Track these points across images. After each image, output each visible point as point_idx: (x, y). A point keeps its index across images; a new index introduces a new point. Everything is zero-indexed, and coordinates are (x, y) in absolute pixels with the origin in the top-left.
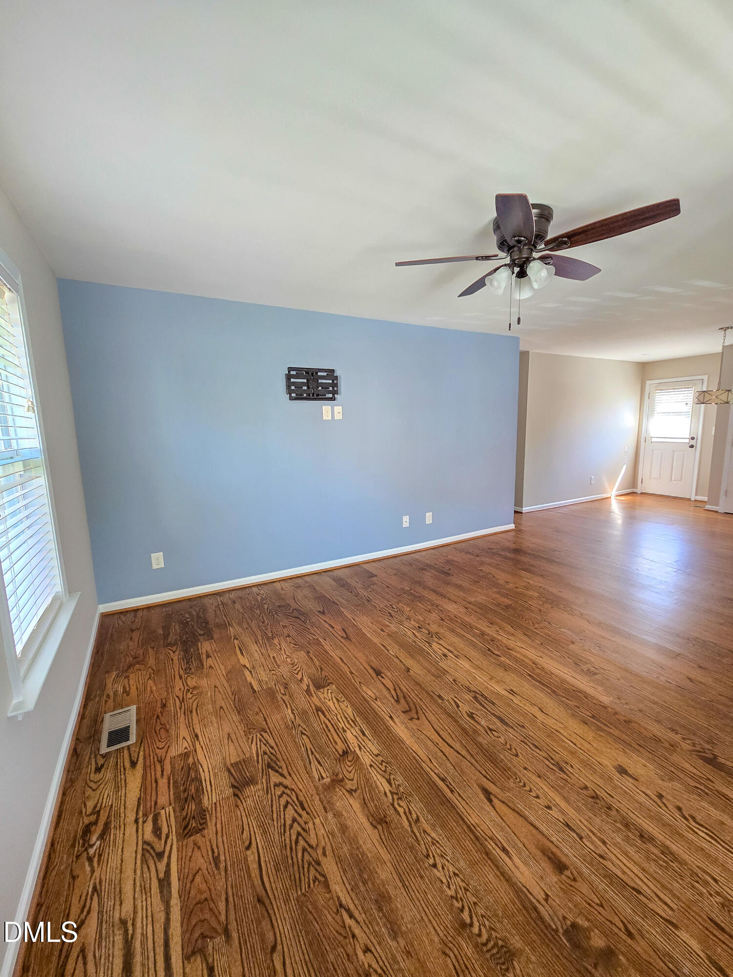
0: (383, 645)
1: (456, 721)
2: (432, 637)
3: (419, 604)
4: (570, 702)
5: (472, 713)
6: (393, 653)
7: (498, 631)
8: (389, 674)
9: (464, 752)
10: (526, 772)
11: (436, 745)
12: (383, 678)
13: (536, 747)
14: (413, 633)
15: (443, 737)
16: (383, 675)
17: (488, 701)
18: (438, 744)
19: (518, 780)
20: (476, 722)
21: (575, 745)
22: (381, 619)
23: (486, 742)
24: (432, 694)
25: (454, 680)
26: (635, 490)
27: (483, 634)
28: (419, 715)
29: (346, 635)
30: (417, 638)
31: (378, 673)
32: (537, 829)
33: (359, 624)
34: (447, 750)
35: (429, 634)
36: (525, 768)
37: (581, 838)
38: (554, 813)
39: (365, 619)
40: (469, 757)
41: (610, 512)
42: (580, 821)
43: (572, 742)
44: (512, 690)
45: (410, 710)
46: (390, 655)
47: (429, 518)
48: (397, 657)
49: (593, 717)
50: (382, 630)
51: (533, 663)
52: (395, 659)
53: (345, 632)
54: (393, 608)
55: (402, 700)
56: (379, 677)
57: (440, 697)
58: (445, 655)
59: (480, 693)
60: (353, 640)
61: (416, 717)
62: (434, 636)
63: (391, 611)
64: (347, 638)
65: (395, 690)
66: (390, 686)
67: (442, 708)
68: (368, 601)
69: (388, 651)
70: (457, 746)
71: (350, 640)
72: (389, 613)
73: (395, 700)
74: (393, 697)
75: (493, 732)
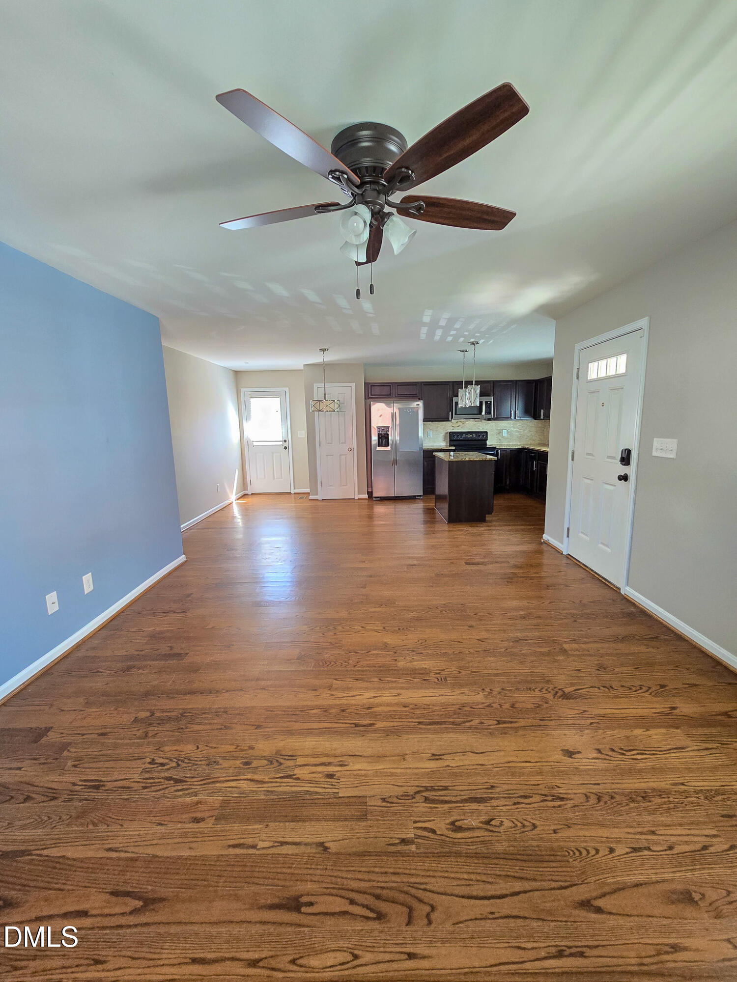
0: (234, 846)
1: (458, 854)
2: (281, 764)
3: (196, 727)
4: (471, 723)
5: (453, 823)
6: (267, 844)
7: (332, 695)
8: (310, 886)
9: (518, 886)
10: (559, 835)
11: (492, 916)
12: (311, 904)
13: (525, 797)
14: (251, 780)
15: (482, 894)
16: (304, 899)
17: (439, 790)
18: (492, 913)
20: (469, 829)
21: (530, 762)
22: (167, 803)
23: (505, 844)
24: (393, 849)
25: (384, 800)
26: (246, 492)
27: (325, 710)
28: (426, 900)
29: (139, 898)
30: (265, 783)
31: (294, 905)
32: (641, 885)
33: (136, 850)
34: (506, 906)
35: (271, 763)
36: (555, 831)
37: (649, 849)
38: (621, 850)
39: (134, 829)
40: (527, 885)
41: (234, 517)
42: (628, 833)
43: (526, 762)
44: (433, 755)
45: (411, 910)
46: (264, 852)
48: (283, 844)
49: (499, 723)
50: (197, 820)
51: (405, 707)
52: (286, 850)
53: (128, 894)
54: (162, 765)
55: (383, 906)
56: (303, 909)
57: (403, 841)
58: (331, 776)
59: (422, 789)
60: (167, 892)
61: (428, 909)
62: (282, 761)
63: (167, 774)
64: (149, 902)
65: (352, 902)
66: (339, 905)
67: (426, 855)
68: (97, 787)
69: (254, 847)
70: (503, 887)
71: (162, 900)
72: (169, 779)
73: (374, 919)
74: (367, 918)
75: (493, 823)
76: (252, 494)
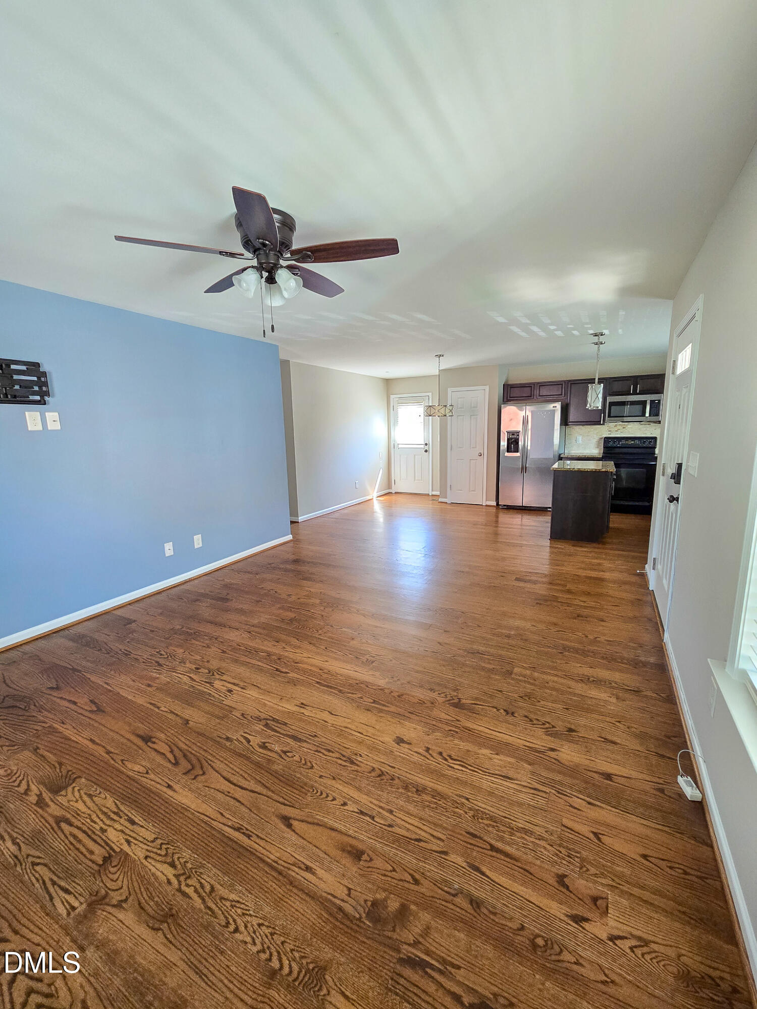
0: (151, 704)
1: (248, 758)
2: (213, 675)
3: (194, 641)
4: (354, 696)
5: (264, 743)
6: (166, 710)
7: (284, 648)
8: (162, 736)
9: (259, 788)
10: (322, 780)
11: (227, 794)
12: (154, 743)
13: (329, 751)
14: (190, 677)
15: (235, 781)
16: (154, 740)
17: (280, 723)
18: (229, 792)
19: (315, 791)
20: (270, 750)
21: (362, 734)
22: (145, 673)
23: (281, 767)
24: (218, 739)
25: (243, 715)
26: (390, 491)
27: (269, 655)
28: (205, 769)
29: (97, 707)
30: (195, 681)
31: (147, 739)
32: (336, 830)
33: (115, 687)
34: (239, 793)
35: (209, 673)
36: (321, 777)
37: (373, 818)
38: (351, 807)
39: (125, 679)
40: (265, 791)
41: (373, 512)
42: (371, 802)
43: (359, 733)
44: (302, 704)
45: (193, 768)
46: (161, 712)
47: (198, 541)
48: (172, 712)
49: (374, 702)
50: (149, 686)
51: (320, 670)
52: (170, 716)
53: (95, 703)
54: (161, 655)
55: (183, 762)
56: (149, 744)
57: (228, 739)
58: (230, 691)
59: (271, 718)
60: (108, 709)
61: (201, 773)
62: (215, 673)
63: (158, 660)
64: (100, 710)
65: (172, 752)
66: (164, 749)
67: (230, 750)
68: (126, 655)
69: (158, 708)
70: (252, 785)
71: (104, 711)
72: (157, 662)
73: (172, 763)
74: (170, 761)
75: (288, 754)
76: (395, 493)
